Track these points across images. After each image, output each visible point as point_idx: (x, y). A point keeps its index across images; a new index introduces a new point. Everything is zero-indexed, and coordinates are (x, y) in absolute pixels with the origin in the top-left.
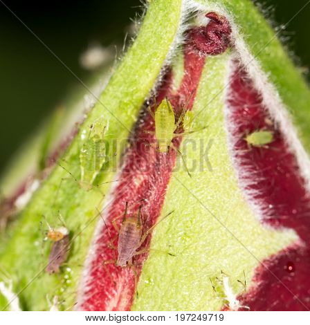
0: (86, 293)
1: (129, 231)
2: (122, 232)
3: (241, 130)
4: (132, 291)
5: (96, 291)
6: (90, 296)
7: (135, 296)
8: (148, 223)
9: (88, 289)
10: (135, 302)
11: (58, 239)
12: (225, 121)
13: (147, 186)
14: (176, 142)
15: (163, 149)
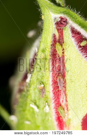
0: (54, 99)
1: (60, 80)
2: (58, 81)
3: (78, 43)
4: (66, 95)
5: (56, 98)
6: (55, 99)
7: (67, 96)
8: (64, 76)
9: (54, 98)
10: (67, 97)
11: (42, 88)
12: (73, 42)
13: (59, 66)
14: (63, 53)
15: (60, 56)
